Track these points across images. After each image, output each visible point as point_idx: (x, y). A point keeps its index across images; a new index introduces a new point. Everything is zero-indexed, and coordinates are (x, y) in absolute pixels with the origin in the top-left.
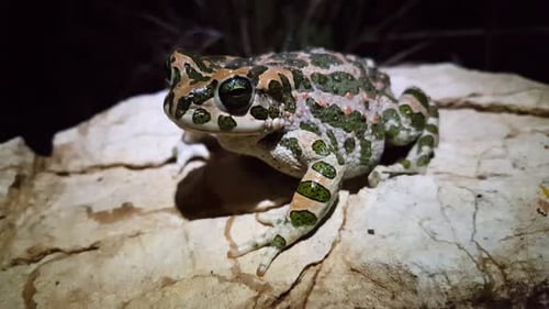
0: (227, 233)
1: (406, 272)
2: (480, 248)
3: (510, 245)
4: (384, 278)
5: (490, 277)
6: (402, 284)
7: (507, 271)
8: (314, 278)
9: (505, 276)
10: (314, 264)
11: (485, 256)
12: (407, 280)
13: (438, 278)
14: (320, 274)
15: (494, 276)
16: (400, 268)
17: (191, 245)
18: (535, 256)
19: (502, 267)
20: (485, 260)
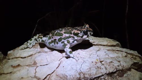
0: (35, 70)
1: (66, 75)
2: (81, 71)
3: (87, 70)
4: (62, 77)
5: (80, 76)
6: (65, 78)
7: (85, 75)
8: (49, 77)
9: (84, 76)
10: (50, 74)
11: (81, 72)
12: (66, 77)
13: (71, 76)
14: (51, 76)
15: (81, 76)
16: (64, 74)
17: (28, 72)
18: (92, 72)
19: (84, 74)
20: (80, 73)
